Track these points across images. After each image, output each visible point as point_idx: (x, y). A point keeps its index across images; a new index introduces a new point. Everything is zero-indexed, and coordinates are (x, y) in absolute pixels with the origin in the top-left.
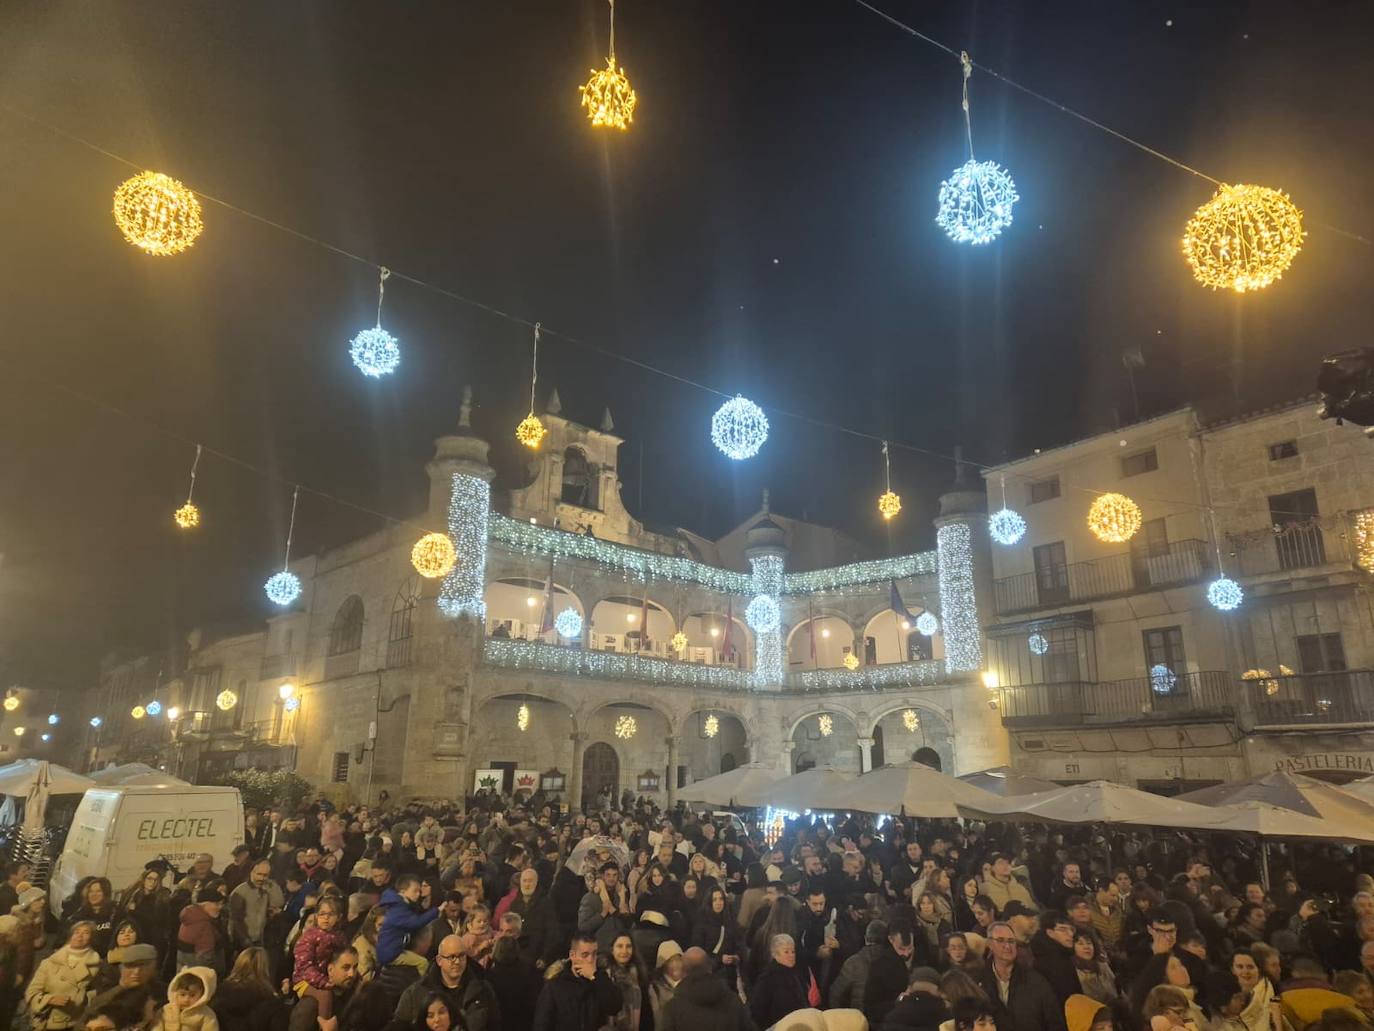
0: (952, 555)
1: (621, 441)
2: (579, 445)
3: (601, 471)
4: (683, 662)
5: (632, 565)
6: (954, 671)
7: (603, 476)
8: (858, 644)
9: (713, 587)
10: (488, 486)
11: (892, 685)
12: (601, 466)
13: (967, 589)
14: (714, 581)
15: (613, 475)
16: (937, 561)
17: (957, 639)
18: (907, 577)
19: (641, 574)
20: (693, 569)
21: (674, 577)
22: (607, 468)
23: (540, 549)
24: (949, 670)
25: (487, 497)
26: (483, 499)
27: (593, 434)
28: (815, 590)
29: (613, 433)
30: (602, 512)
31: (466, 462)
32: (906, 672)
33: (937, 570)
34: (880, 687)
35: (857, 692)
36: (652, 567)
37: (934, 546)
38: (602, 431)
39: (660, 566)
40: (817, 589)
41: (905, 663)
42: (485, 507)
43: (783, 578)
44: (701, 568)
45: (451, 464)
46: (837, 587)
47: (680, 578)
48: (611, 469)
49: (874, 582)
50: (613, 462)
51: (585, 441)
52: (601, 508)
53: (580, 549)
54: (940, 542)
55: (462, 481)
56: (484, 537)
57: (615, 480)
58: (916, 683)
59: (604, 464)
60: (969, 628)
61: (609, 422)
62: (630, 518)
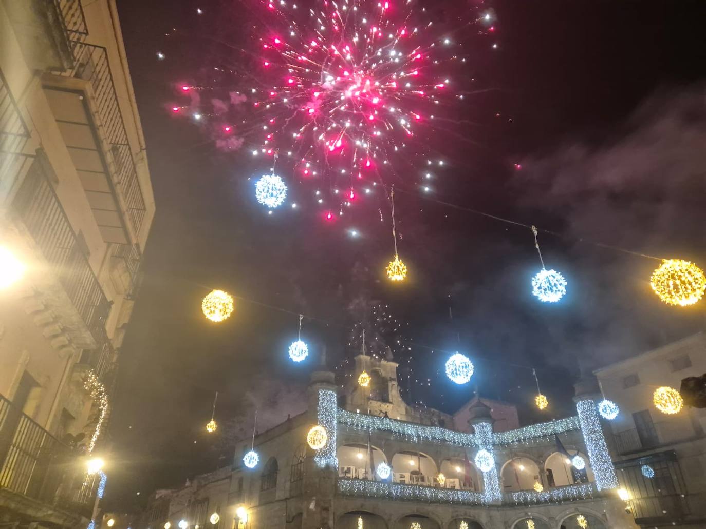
0: (587, 418)
1: (397, 365)
2: (377, 368)
3: (389, 381)
4: (444, 488)
5: (409, 432)
6: (602, 489)
7: (390, 384)
8: (542, 474)
9: (454, 443)
10: (335, 395)
11: (566, 499)
12: (389, 379)
13: (601, 439)
14: (454, 439)
15: (395, 383)
16: (579, 422)
17: (600, 470)
18: (563, 432)
19: (415, 437)
20: (442, 433)
21: (433, 438)
22: (392, 379)
23: (362, 427)
24: (599, 489)
25: (335, 401)
26: (335, 403)
27: (383, 362)
28: (512, 442)
29: (394, 360)
30: (391, 403)
31: (325, 384)
32: (574, 491)
33: (580, 428)
34: (559, 501)
35: (546, 505)
36: (420, 433)
37: (576, 414)
38: (388, 360)
39: (424, 432)
40: (513, 442)
41: (572, 485)
42: (335, 406)
43: (492, 436)
44: (447, 432)
45: (318, 385)
46: (524, 440)
47: (436, 438)
48: (393, 380)
49: (545, 436)
50: (394, 376)
51: (379, 366)
52: (391, 401)
53: (383, 425)
54: (579, 411)
55: (323, 393)
56: (335, 422)
57: (396, 385)
58: (580, 497)
59: (390, 378)
60: (606, 462)
61: (391, 356)
62: (406, 405)
